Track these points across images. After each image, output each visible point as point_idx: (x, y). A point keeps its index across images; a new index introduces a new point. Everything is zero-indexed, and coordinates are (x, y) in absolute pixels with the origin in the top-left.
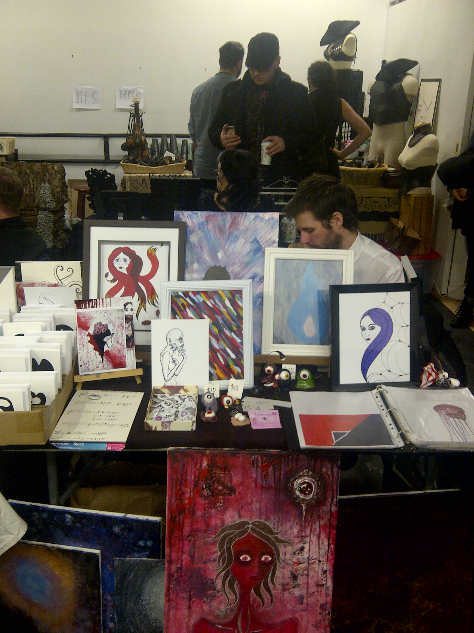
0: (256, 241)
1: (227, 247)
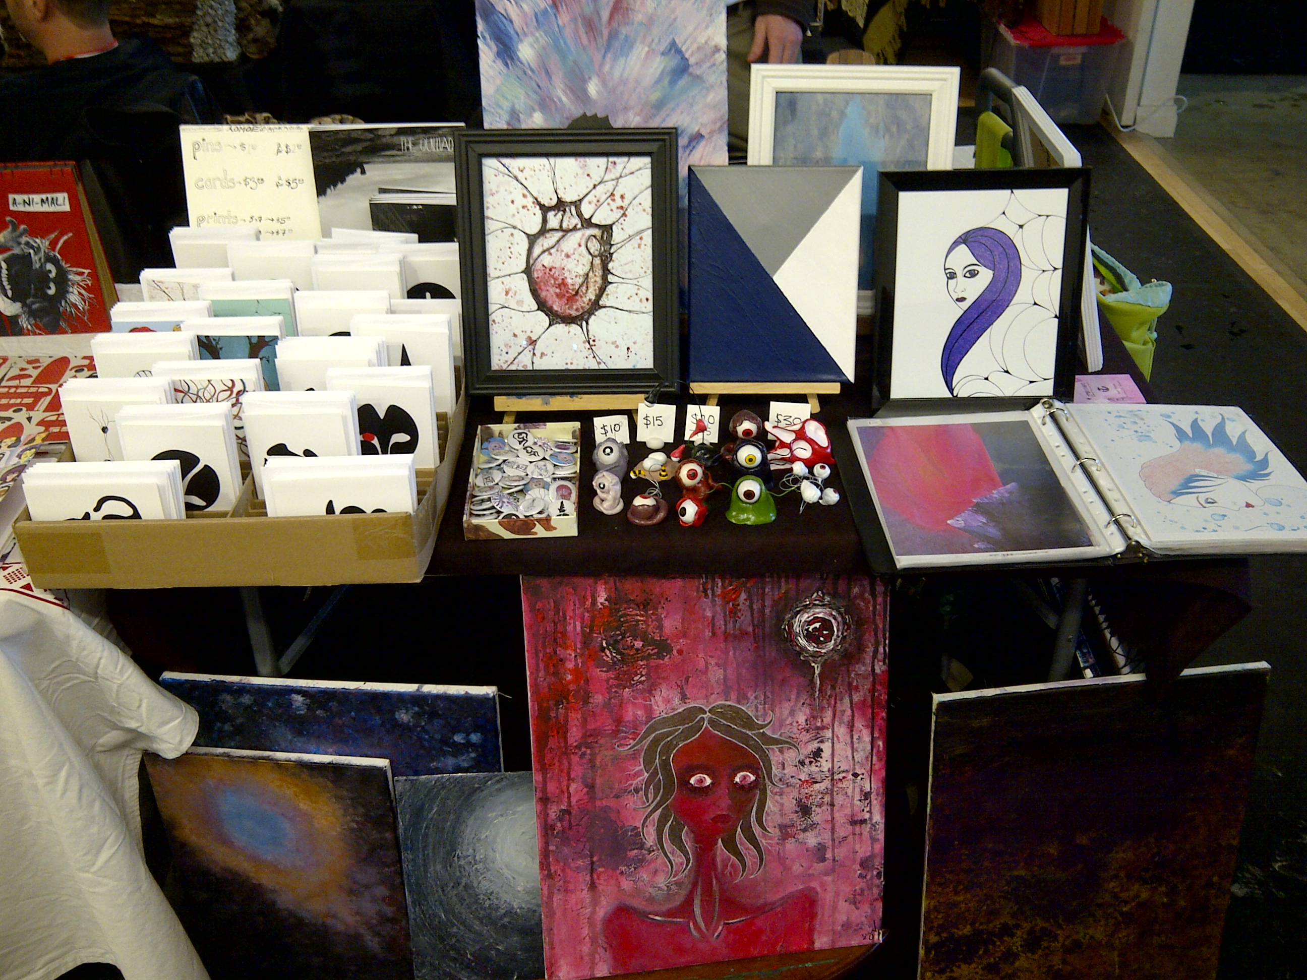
0: (674, 49)
1: (607, 67)
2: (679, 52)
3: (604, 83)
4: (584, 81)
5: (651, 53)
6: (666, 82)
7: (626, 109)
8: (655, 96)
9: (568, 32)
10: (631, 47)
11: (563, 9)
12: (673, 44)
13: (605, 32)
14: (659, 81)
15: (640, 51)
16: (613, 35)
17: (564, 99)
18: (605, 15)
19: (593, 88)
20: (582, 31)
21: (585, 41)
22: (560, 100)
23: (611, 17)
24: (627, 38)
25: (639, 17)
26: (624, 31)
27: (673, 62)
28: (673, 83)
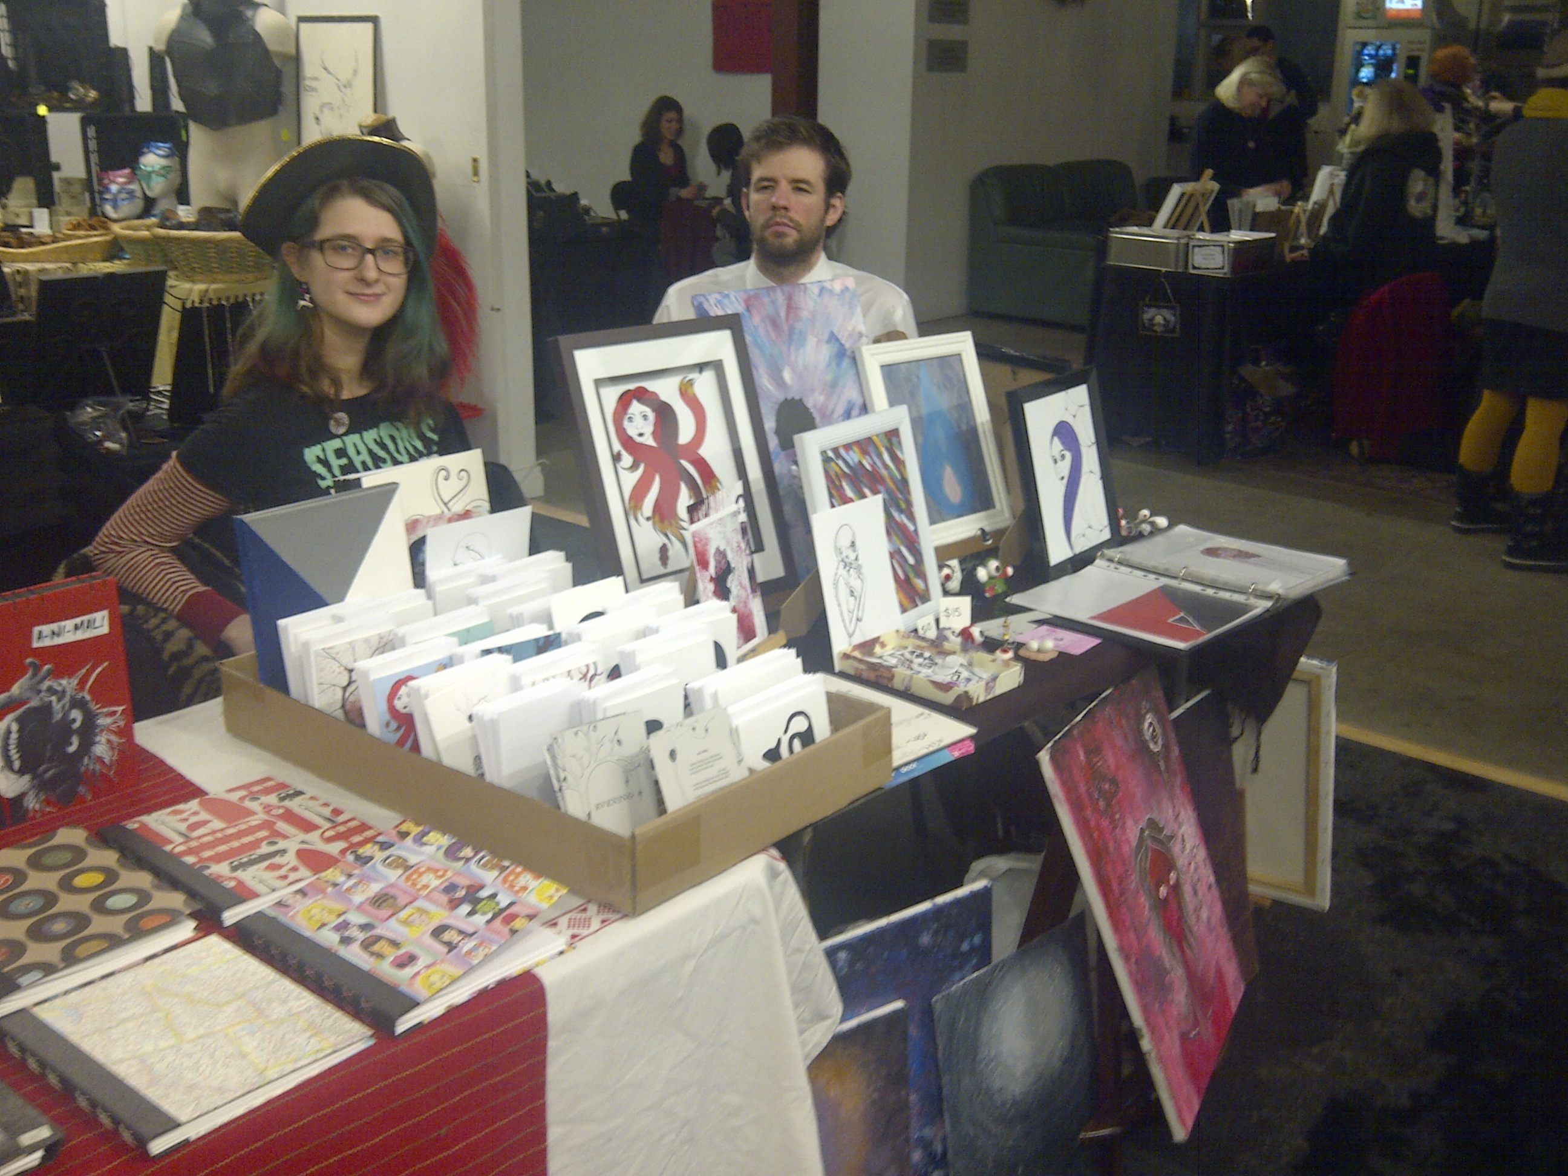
0: (833, 338)
1: (793, 358)
2: (837, 340)
3: (793, 370)
4: (779, 371)
5: (819, 342)
6: (834, 364)
7: (813, 390)
8: (829, 377)
9: (761, 331)
10: (805, 340)
11: (754, 312)
12: (832, 334)
13: (786, 328)
14: (829, 365)
15: (811, 342)
16: (792, 329)
17: (770, 387)
18: (783, 314)
19: (787, 375)
20: (770, 328)
21: (774, 336)
22: (768, 389)
23: (787, 316)
24: (801, 332)
25: (805, 314)
26: (799, 326)
27: (835, 348)
28: (838, 365)
